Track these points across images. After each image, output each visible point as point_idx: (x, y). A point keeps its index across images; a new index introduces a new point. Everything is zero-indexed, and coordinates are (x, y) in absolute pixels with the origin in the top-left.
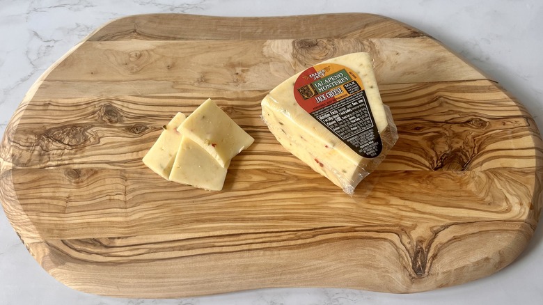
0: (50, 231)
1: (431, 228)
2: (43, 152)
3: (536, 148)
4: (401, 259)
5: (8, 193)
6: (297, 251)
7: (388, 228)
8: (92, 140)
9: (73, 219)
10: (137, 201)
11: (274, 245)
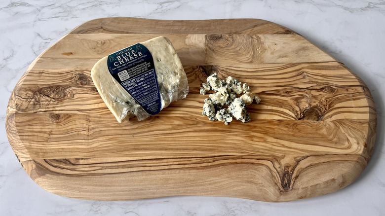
0: (37, 153)
1: (295, 158)
2: (36, 102)
3: (369, 107)
4: (273, 178)
5: (11, 129)
6: (201, 171)
7: (265, 157)
8: (69, 95)
9: (53, 146)
10: (96, 136)
11: (187, 166)
